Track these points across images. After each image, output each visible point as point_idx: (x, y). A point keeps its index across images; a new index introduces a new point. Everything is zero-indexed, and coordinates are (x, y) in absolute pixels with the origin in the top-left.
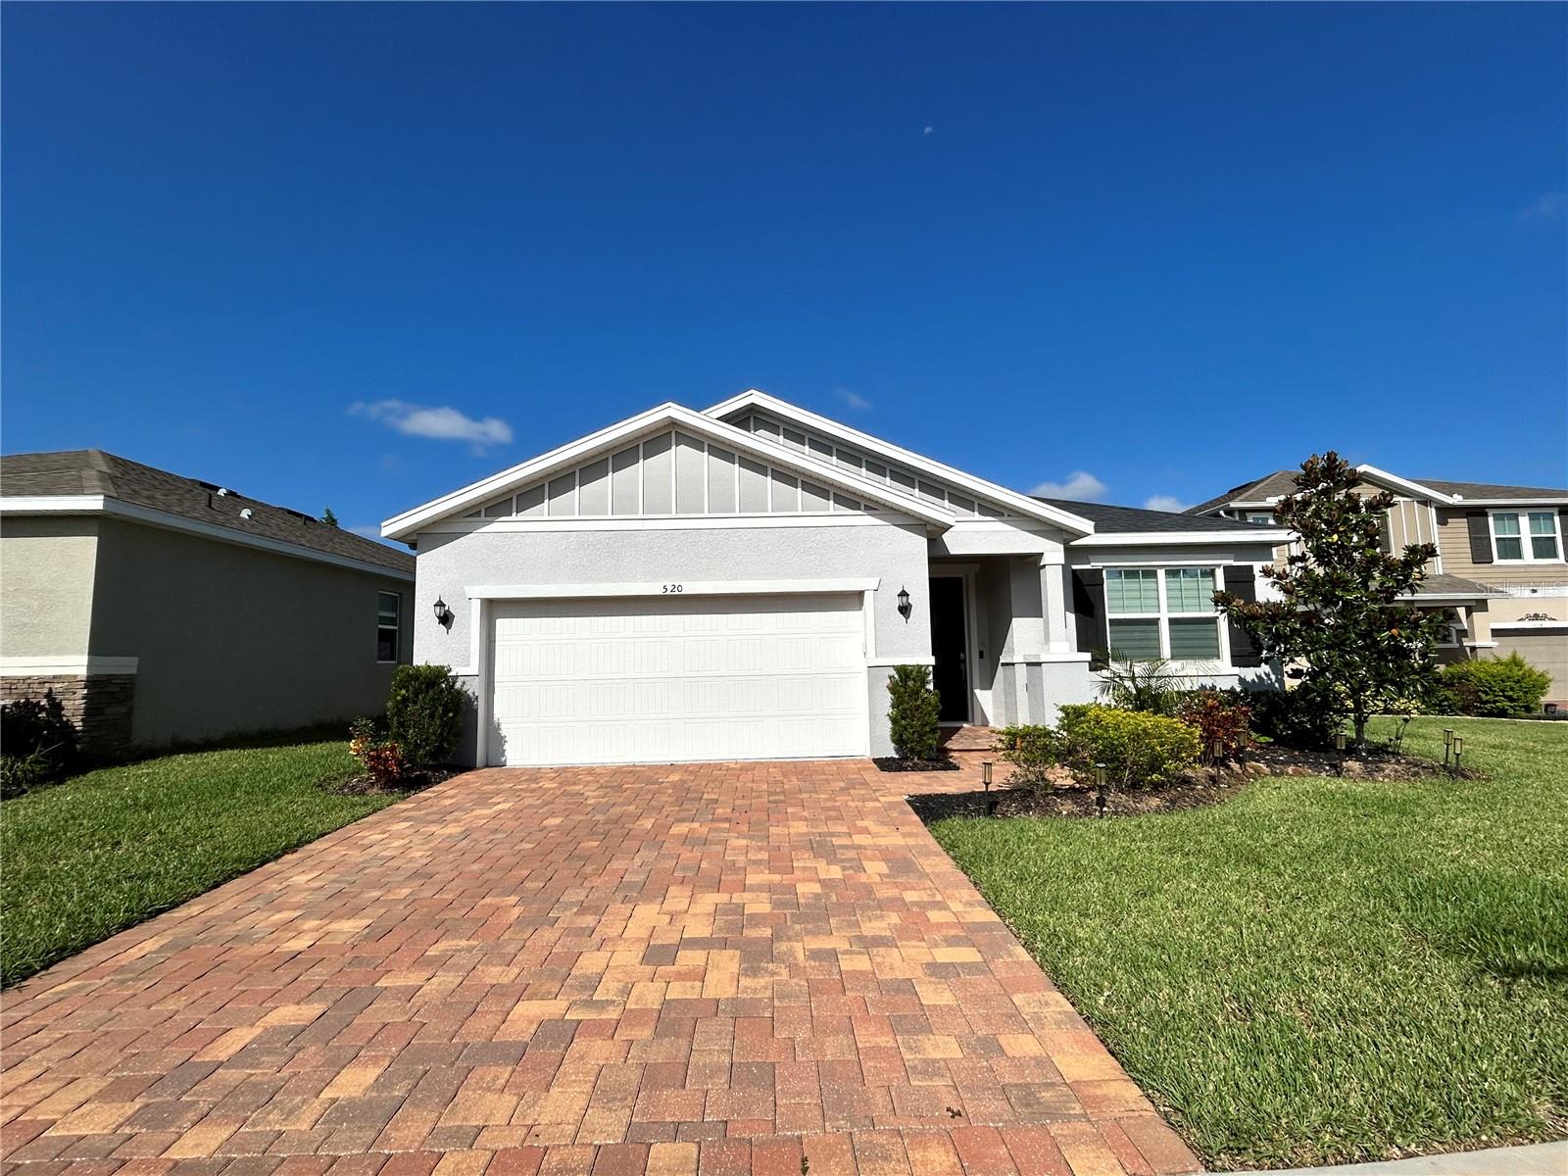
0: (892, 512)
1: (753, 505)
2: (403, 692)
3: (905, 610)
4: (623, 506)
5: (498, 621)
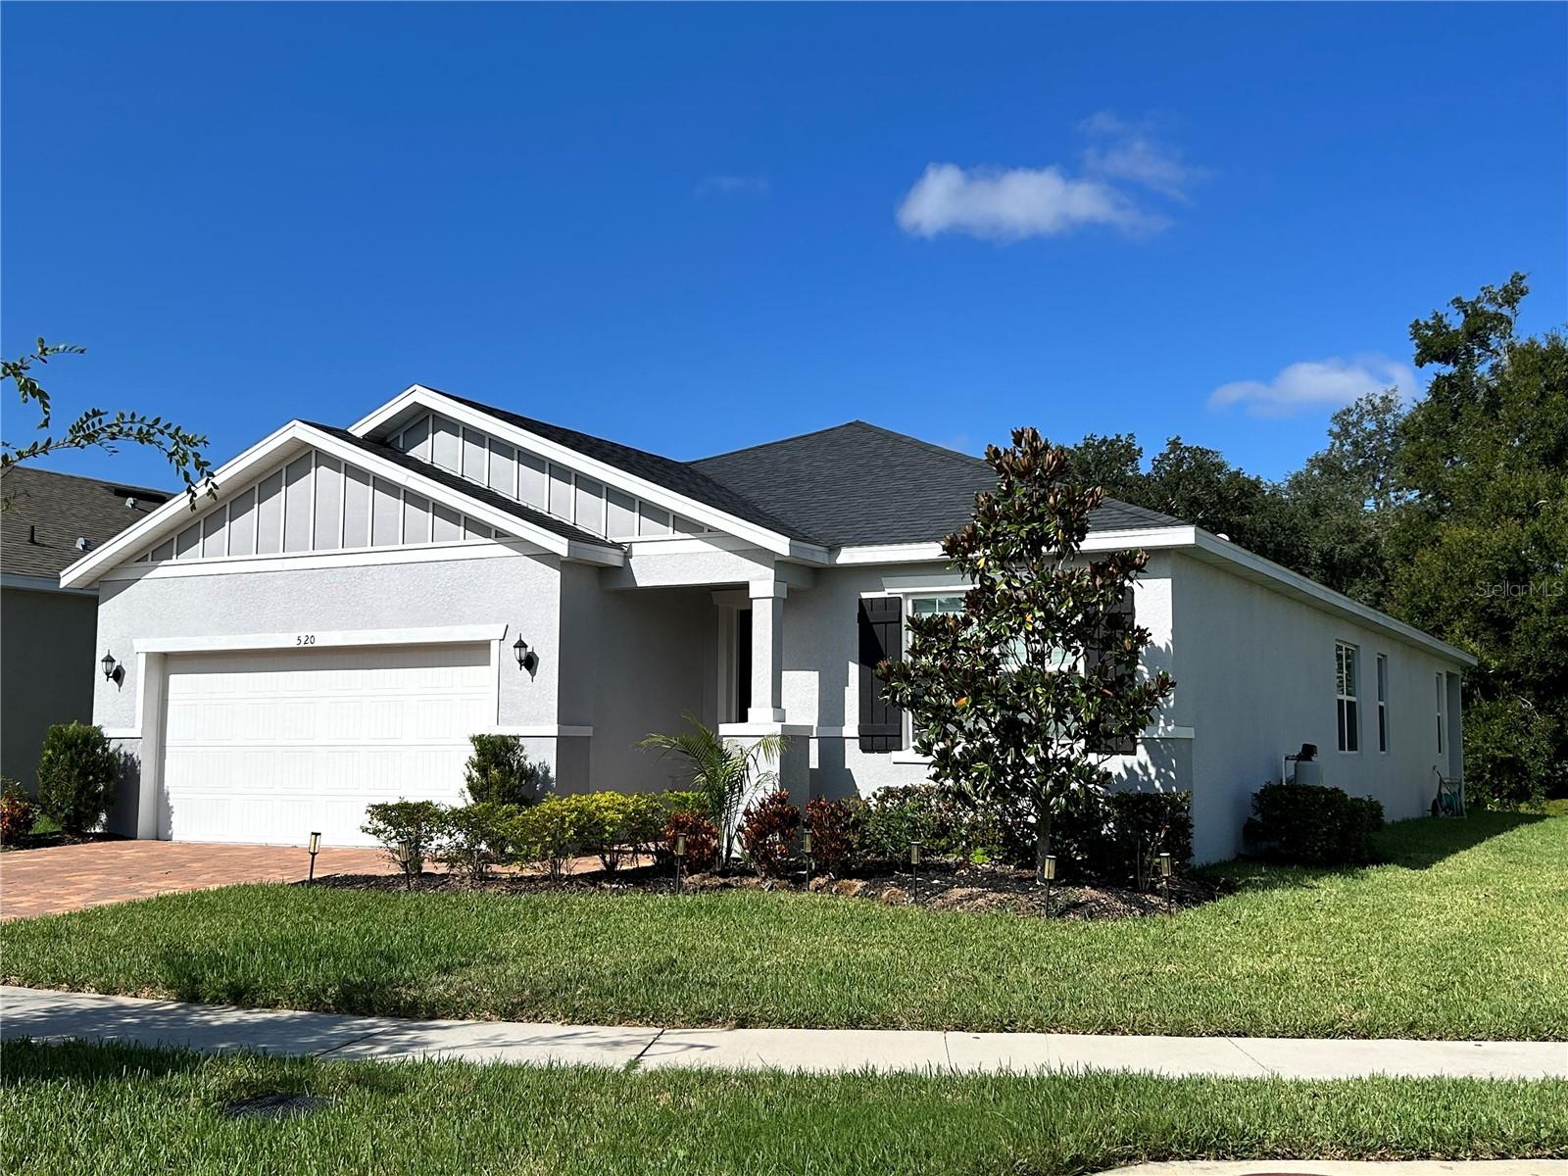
1: (385, 536)
2: (50, 752)
3: (530, 665)
4: (266, 543)
5: (172, 678)
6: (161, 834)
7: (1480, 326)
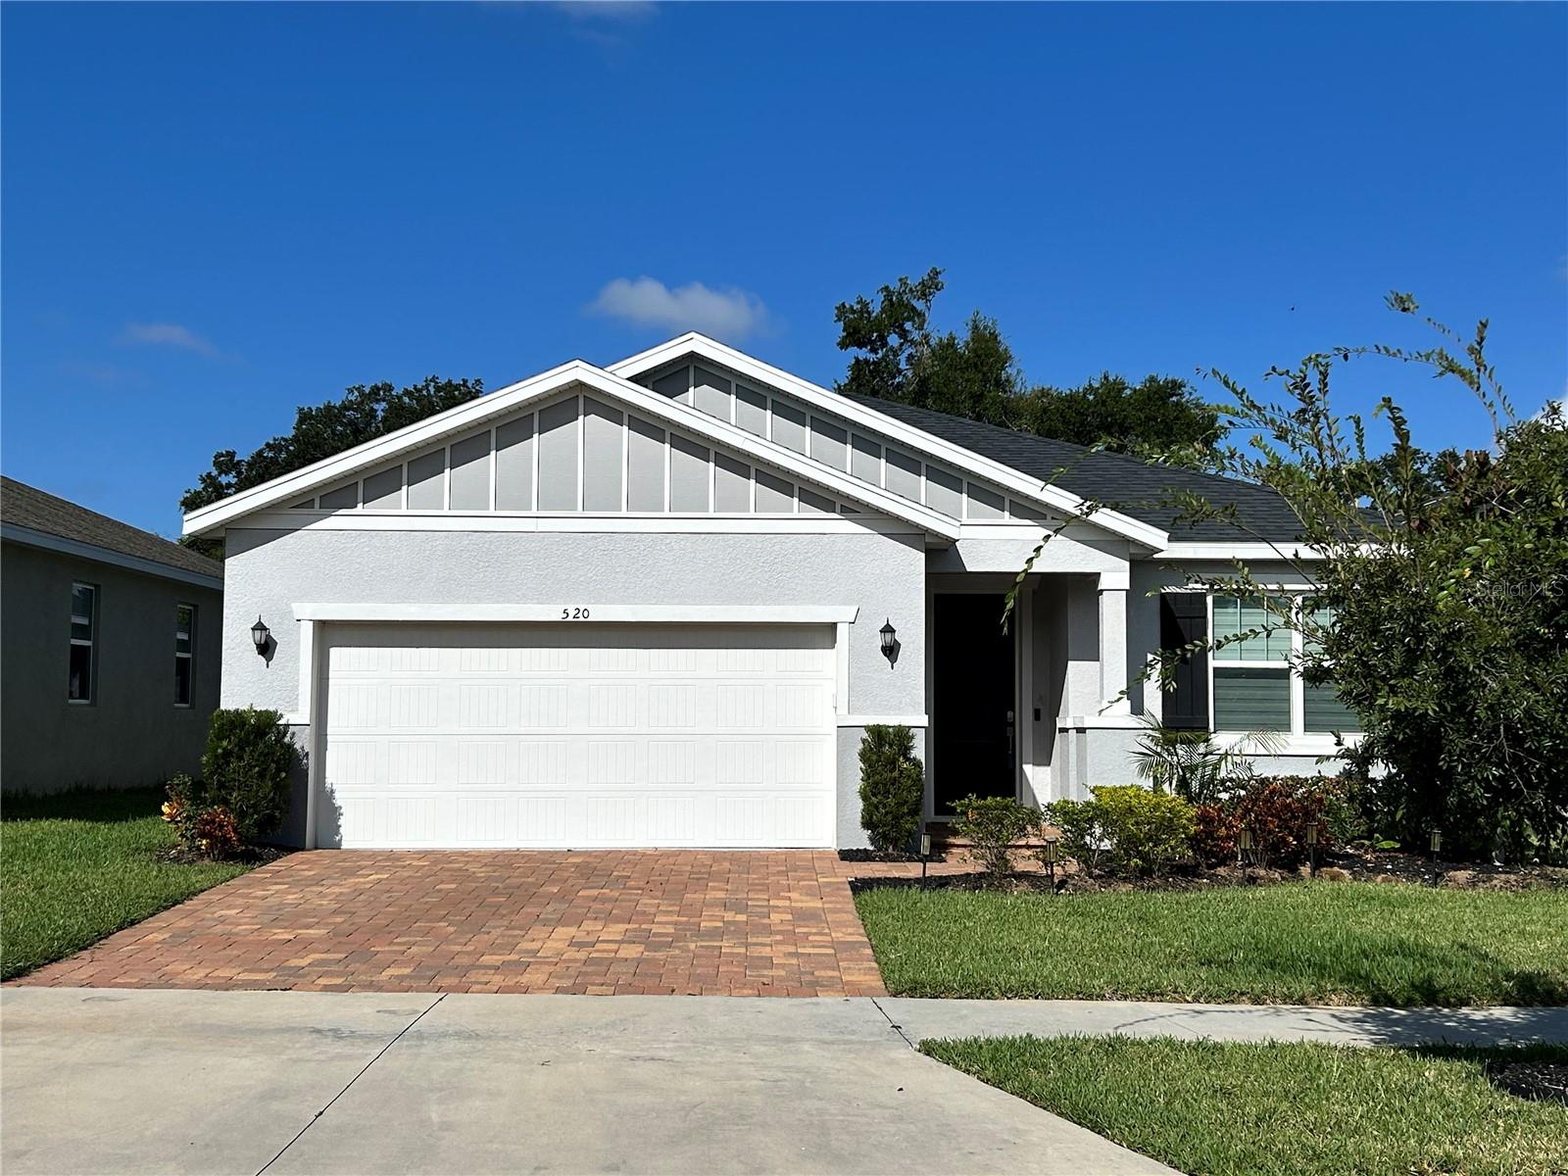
0: (878, 516)
1: (689, 501)
2: (225, 743)
3: (891, 651)
4: (512, 499)
5: (333, 651)
6: (328, 840)
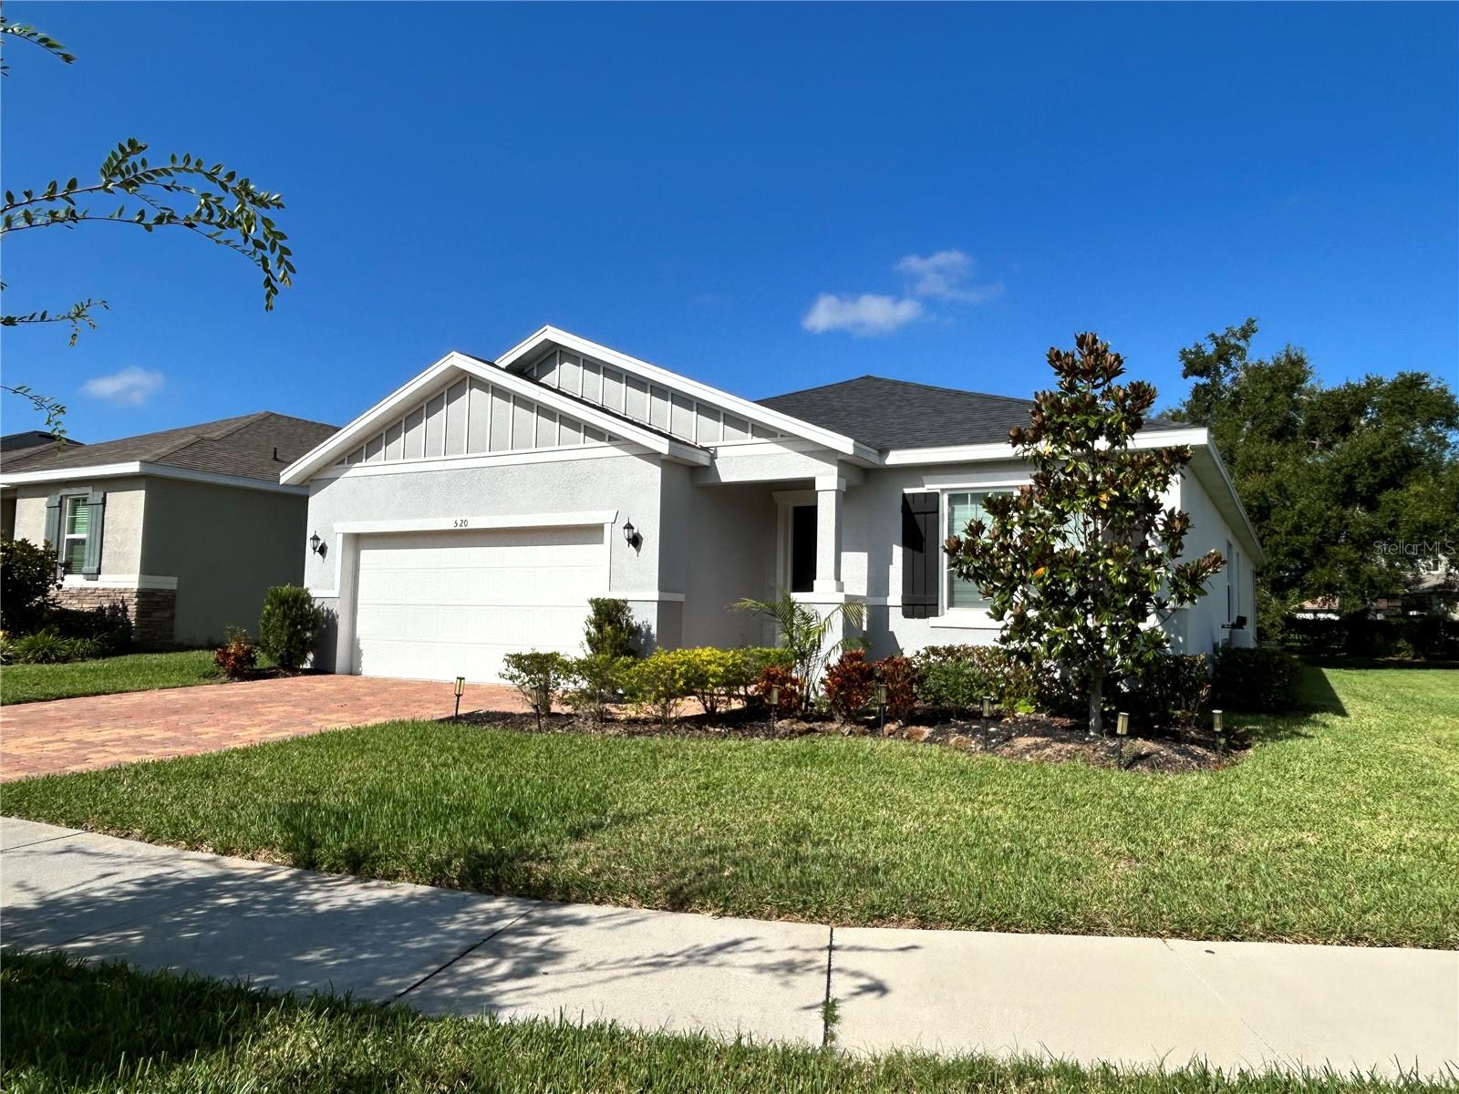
1: (521, 441)
3: (634, 543)
4: (431, 449)
5: (363, 552)
6: (353, 671)
7: (1225, 352)
